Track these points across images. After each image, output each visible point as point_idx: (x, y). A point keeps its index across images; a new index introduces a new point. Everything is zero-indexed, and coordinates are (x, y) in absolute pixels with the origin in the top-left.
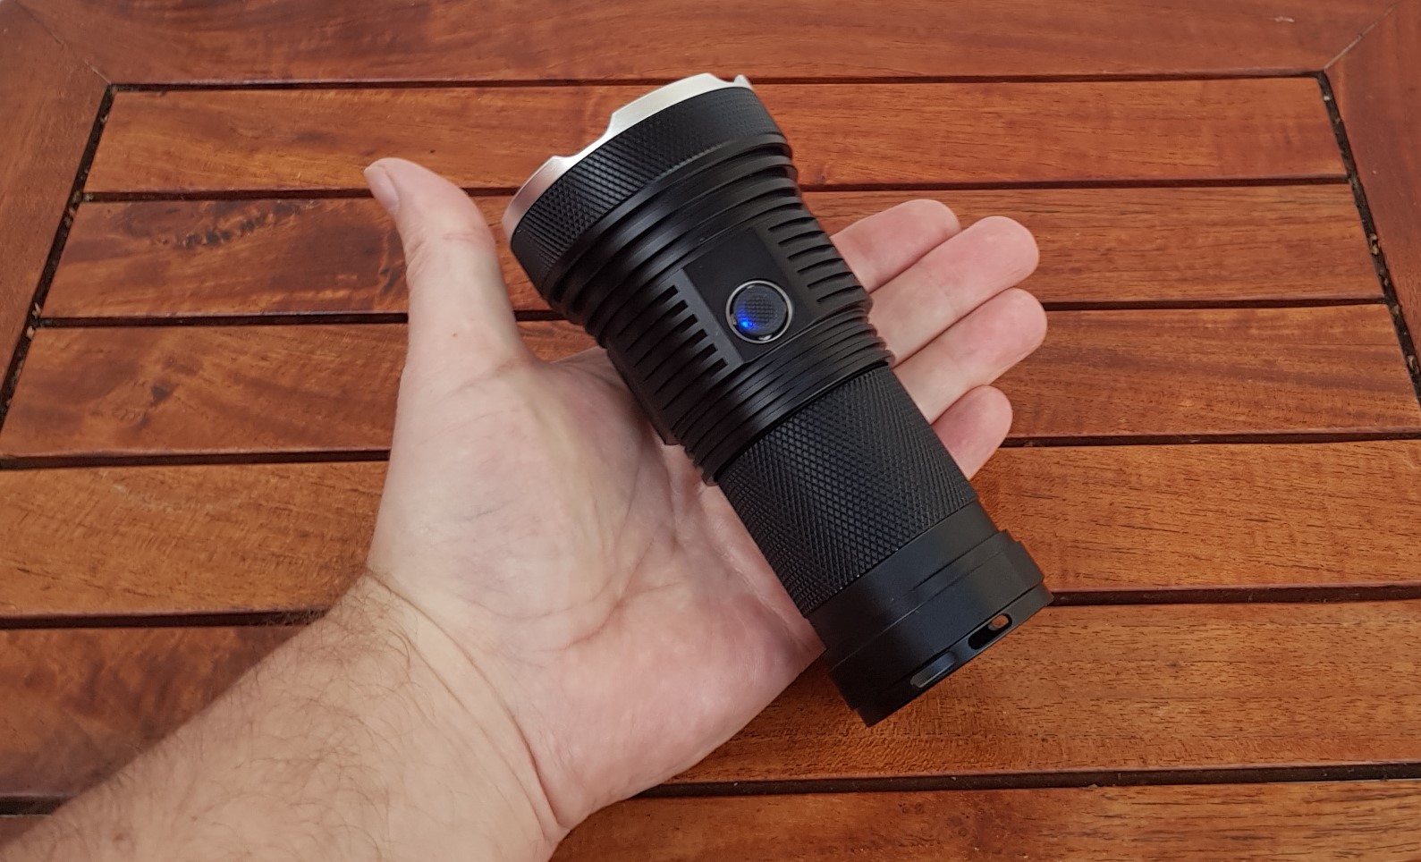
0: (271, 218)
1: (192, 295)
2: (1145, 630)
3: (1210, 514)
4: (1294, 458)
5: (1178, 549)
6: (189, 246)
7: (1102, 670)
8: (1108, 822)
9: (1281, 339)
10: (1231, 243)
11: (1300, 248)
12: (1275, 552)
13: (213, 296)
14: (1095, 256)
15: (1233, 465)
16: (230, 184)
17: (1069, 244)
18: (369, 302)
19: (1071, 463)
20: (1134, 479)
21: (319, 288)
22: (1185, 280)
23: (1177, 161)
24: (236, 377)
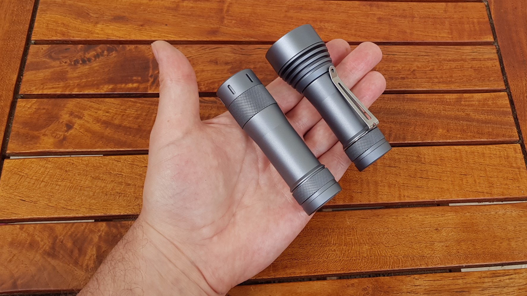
0: (106, 53)
1: (78, 85)
2: (427, 217)
3: (448, 173)
4: (475, 151)
5: (438, 186)
6: (75, 64)
7: (413, 232)
8: (416, 288)
9: (472, 105)
10: (455, 68)
11: (477, 70)
12: (469, 187)
13: (86, 86)
14: (409, 73)
15: (456, 154)
16: (89, 37)
17: (400, 68)
18: (146, 89)
19: (402, 153)
20: (423, 159)
21: (126, 83)
22: (440, 82)
23: (437, 35)
24: (98, 120)
